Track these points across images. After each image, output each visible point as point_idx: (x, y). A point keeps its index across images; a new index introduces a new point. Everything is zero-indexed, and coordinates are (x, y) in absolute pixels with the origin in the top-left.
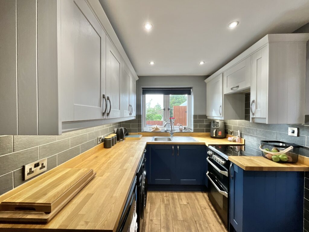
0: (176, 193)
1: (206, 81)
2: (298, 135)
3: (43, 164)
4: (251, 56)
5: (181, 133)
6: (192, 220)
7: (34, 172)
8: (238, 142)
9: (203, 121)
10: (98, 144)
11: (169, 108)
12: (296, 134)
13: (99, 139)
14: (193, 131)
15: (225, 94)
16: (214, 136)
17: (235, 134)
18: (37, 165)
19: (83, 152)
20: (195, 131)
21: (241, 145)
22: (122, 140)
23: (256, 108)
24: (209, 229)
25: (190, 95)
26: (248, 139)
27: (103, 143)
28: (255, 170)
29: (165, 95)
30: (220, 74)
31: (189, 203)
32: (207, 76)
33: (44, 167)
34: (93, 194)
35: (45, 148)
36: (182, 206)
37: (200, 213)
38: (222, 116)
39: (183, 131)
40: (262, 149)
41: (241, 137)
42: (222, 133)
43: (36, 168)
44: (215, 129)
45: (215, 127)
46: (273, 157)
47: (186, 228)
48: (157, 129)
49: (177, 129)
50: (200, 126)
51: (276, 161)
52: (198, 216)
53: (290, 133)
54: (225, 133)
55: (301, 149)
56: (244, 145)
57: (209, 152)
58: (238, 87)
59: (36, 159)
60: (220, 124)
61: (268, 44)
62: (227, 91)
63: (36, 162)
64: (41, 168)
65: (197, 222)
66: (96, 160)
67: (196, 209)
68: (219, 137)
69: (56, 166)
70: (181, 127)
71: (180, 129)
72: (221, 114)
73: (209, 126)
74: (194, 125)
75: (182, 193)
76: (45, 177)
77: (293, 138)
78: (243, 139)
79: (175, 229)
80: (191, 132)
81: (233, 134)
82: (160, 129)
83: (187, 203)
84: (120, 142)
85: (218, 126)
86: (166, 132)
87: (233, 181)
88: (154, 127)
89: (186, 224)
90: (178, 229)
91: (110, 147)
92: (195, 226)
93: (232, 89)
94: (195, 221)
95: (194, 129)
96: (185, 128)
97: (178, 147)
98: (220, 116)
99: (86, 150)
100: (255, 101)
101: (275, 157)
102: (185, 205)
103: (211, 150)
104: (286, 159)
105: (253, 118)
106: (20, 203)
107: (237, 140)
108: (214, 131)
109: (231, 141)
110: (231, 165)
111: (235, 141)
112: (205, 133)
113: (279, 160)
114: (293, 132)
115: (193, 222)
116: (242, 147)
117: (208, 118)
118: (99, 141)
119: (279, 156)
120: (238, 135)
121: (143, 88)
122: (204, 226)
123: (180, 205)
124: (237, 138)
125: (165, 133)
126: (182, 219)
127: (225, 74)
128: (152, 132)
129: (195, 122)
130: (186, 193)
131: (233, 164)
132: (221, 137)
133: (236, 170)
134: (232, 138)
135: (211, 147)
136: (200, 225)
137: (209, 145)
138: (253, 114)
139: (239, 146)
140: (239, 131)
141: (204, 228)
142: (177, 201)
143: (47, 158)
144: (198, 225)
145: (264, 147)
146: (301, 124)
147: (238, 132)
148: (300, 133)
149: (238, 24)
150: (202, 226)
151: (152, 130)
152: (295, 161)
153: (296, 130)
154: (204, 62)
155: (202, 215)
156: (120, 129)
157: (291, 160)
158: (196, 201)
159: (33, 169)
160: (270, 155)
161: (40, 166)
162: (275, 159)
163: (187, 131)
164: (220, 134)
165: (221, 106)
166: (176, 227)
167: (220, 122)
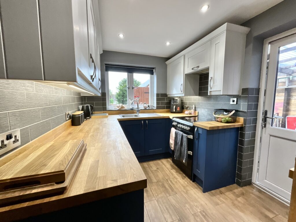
0: (145, 163)
1: (167, 62)
2: (237, 104)
3: (16, 137)
4: (211, 40)
5: (145, 111)
6: (164, 180)
7: (7, 146)
8: (193, 114)
9: (163, 99)
10: (66, 121)
11: (134, 87)
12: (235, 103)
13: (67, 115)
14: (155, 108)
15: (185, 73)
16: (174, 111)
17: (190, 109)
18: (9, 137)
19: (54, 128)
20: (158, 108)
21: (196, 116)
22: (89, 118)
23: (214, 83)
24: (178, 182)
25: (152, 75)
26: (201, 111)
27: (70, 120)
28: (214, 129)
29: (129, 74)
30: (182, 56)
31: (158, 168)
32: (168, 59)
33: (18, 140)
34: (98, 161)
35: (15, 115)
36: (153, 171)
37: (169, 173)
38: (182, 93)
39: (147, 109)
40: (215, 115)
41: (195, 110)
42: (180, 109)
43: (8, 141)
44: (175, 105)
45: (175, 104)
46: (223, 120)
47: (161, 186)
48: (122, 107)
49: (142, 107)
50: (162, 103)
51: (224, 122)
52: (168, 175)
53: (231, 103)
54: (182, 108)
55: (238, 112)
56: (198, 116)
57: (174, 123)
58: (198, 67)
59: (6, 129)
60: (178, 101)
61: (225, 32)
62: (189, 71)
63: (8, 133)
64: (14, 142)
65: (168, 180)
66: (72, 136)
67: (165, 171)
68: (177, 112)
69: (30, 141)
70: (145, 105)
71: (144, 107)
72: (182, 91)
73: (169, 103)
74: (157, 103)
75: (150, 162)
76: (20, 153)
77: (233, 105)
78: (197, 112)
79: (153, 189)
80: (154, 109)
81: (188, 109)
82: (126, 107)
83: (157, 168)
84: (87, 120)
85: (177, 103)
86: (132, 109)
87: (197, 141)
88: (120, 106)
89: (160, 183)
90: (155, 189)
91: (79, 124)
92: (167, 183)
93: (192, 69)
94: (167, 180)
95: (157, 106)
96: (148, 106)
97: (147, 122)
98: (181, 93)
99: (57, 126)
100: (213, 78)
101: (224, 119)
102: (155, 170)
103: (175, 121)
104: (230, 120)
105: (210, 92)
106: (11, 179)
107: (192, 113)
108: (174, 107)
109: (188, 114)
110: (196, 129)
111: (190, 114)
112: (165, 110)
113: (226, 121)
114: (234, 101)
115: (165, 181)
116: (196, 118)
117: (168, 96)
118: (68, 117)
119: (226, 118)
120: (193, 109)
121: (106, 65)
122: (174, 181)
123: (152, 171)
124: (192, 111)
125: (131, 111)
126: (156, 181)
127: (186, 56)
128: (117, 110)
129: (158, 100)
130: (154, 162)
131: (198, 128)
132: (179, 111)
133: (200, 132)
134: (189, 111)
135: (175, 119)
136: (171, 181)
137: (173, 118)
138: (211, 88)
139: (194, 117)
140: (194, 105)
141: (174, 183)
142: (148, 168)
143: (20, 130)
144: (169, 182)
145: (217, 112)
146: (239, 95)
147: (193, 107)
148: (238, 101)
149: (208, 8)
150: (173, 182)
151: (118, 109)
152: (234, 121)
153: (235, 99)
154: (170, 43)
155: (171, 174)
156: (86, 106)
157: (232, 121)
158: (163, 165)
159: (6, 142)
160: (220, 119)
161: (13, 139)
162: (224, 120)
163: (150, 108)
164: (178, 109)
165: (182, 85)
166: (153, 188)
167: (178, 99)
